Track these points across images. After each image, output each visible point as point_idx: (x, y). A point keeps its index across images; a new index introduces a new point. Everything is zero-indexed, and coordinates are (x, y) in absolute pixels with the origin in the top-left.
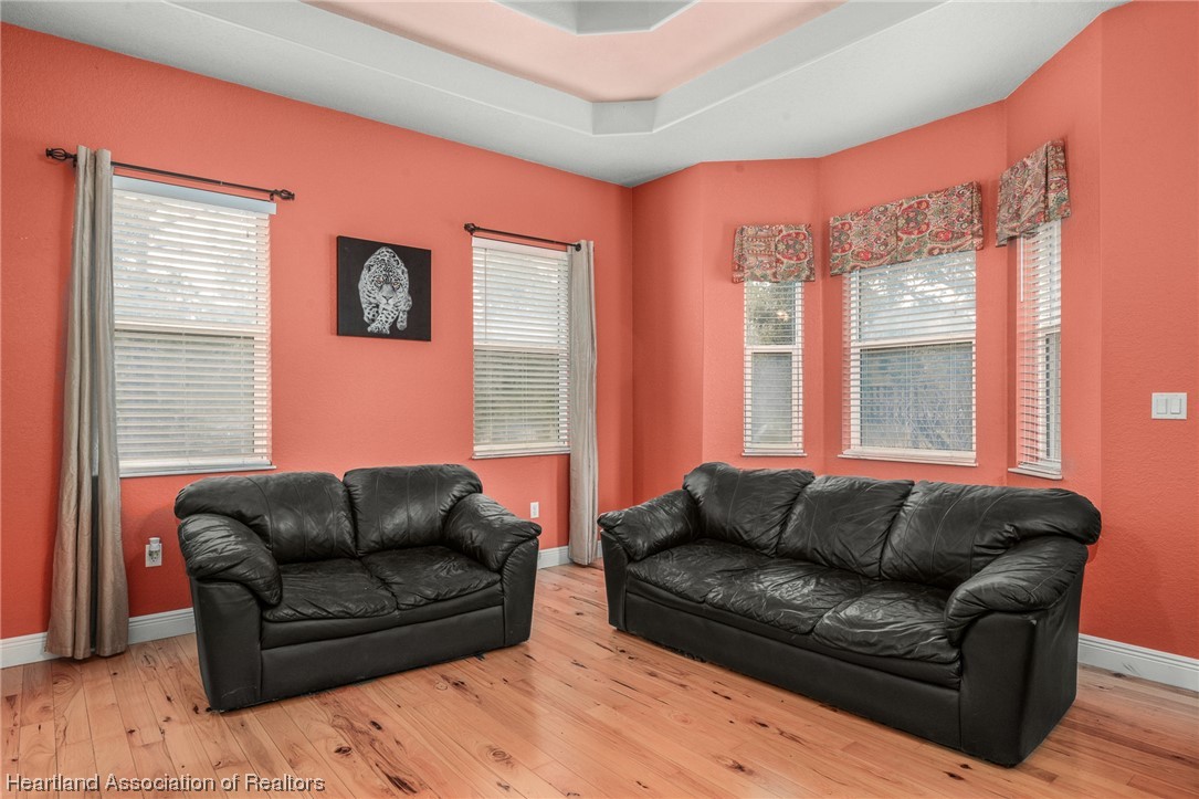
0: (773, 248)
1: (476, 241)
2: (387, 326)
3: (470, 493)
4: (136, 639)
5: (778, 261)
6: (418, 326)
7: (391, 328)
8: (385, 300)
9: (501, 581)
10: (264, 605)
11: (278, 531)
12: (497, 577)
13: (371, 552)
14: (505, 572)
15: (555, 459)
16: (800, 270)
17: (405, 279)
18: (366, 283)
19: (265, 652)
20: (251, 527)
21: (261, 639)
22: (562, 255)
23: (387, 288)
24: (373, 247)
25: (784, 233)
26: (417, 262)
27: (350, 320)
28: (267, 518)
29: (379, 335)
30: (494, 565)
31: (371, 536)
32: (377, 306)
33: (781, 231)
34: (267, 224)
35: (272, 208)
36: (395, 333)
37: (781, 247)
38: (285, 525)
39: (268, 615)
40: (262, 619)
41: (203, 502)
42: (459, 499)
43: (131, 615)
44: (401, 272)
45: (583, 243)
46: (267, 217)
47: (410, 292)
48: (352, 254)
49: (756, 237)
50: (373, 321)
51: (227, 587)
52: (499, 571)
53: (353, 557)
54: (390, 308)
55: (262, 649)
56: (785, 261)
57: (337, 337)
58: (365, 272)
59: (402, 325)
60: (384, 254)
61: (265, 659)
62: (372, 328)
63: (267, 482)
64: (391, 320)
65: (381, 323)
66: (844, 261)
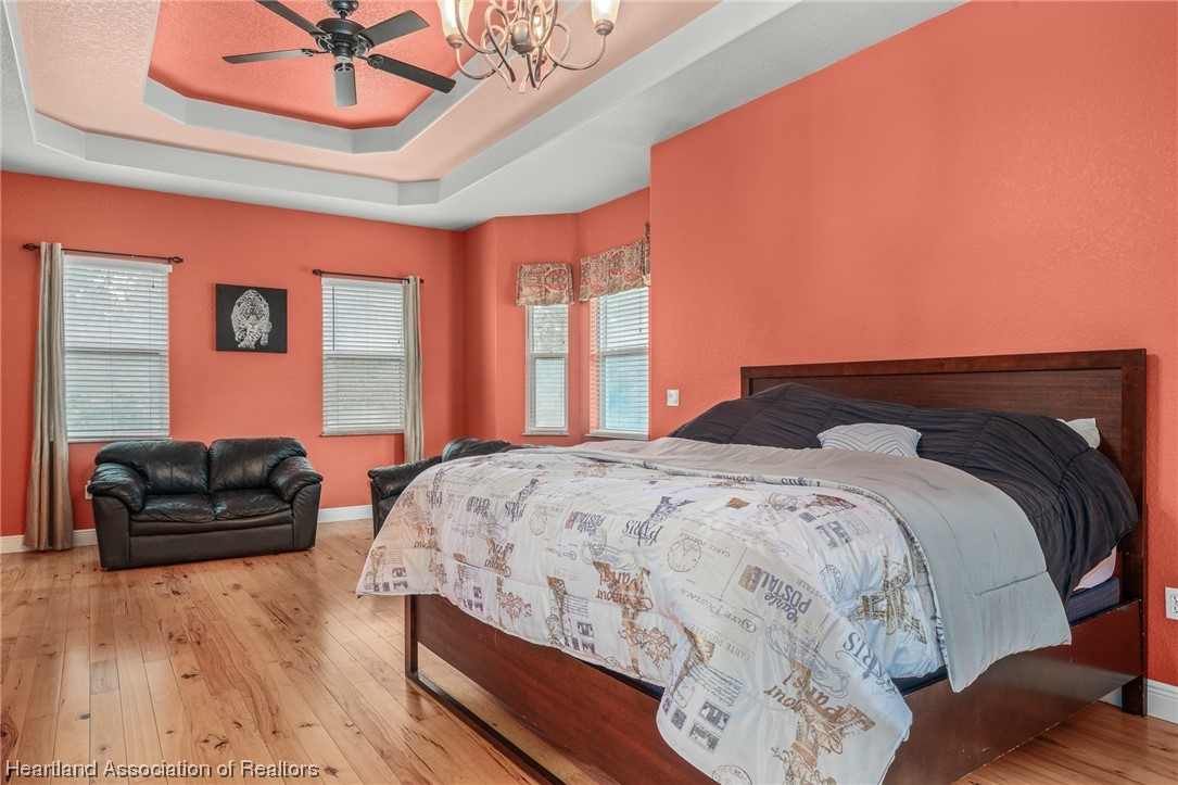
0: (543, 281)
1: (324, 280)
2: (253, 343)
3: (292, 456)
4: (79, 543)
5: (546, 290)
6: (277, 342)
7: (256, 345)
8: (251, 324)
9: (292, 508)
10: (131, 511)
11: (155, 475)
12: (288, 506)
13: (217, 491)
14: (296, 504)
15: (393, 437)
16: (562, 297)
17: (266, 311)
18: (237, 315)
19: (133, 539)
20: (138, 472)
21: (130, 530)
22: (398, 285)
23: (252, 317)
24: (241, 290)
25: (551, 270)
26: (277, 300)
27: (225, 340)
28: (148, 466)
29: (247, 350)
30: (286, 498)
31: (219, 482)
32: (245, 330)
33: (548, 269)
34: (166, 280)
35: (169, 268)
36: (259, 348)
37: (549, 280)
38: (163, 473)
39: (134, 517)
40: (130, 519)
41: (111, 456)
42: (283, 459)
43: (75, 529)
44: (263, 306)
45: (411, 277)
46: (166, 275)
47: (270, 319)
48: (226, 296)
49: (531, 272)
50: (242, 340)
51: (109, 500)
52: (291, 502)
53: (205, 493)
54: (255, 331)
55: (130, 536)
56: (551, 290)
57: (215, 352)
58: (236, 307)
59: (264, 342)
60: (251, 294)
61: (133, 543)
62: (241, 345)
63: (152, 445)
64: (255, 339)
65: (249, 341)
66: (587, 291)
